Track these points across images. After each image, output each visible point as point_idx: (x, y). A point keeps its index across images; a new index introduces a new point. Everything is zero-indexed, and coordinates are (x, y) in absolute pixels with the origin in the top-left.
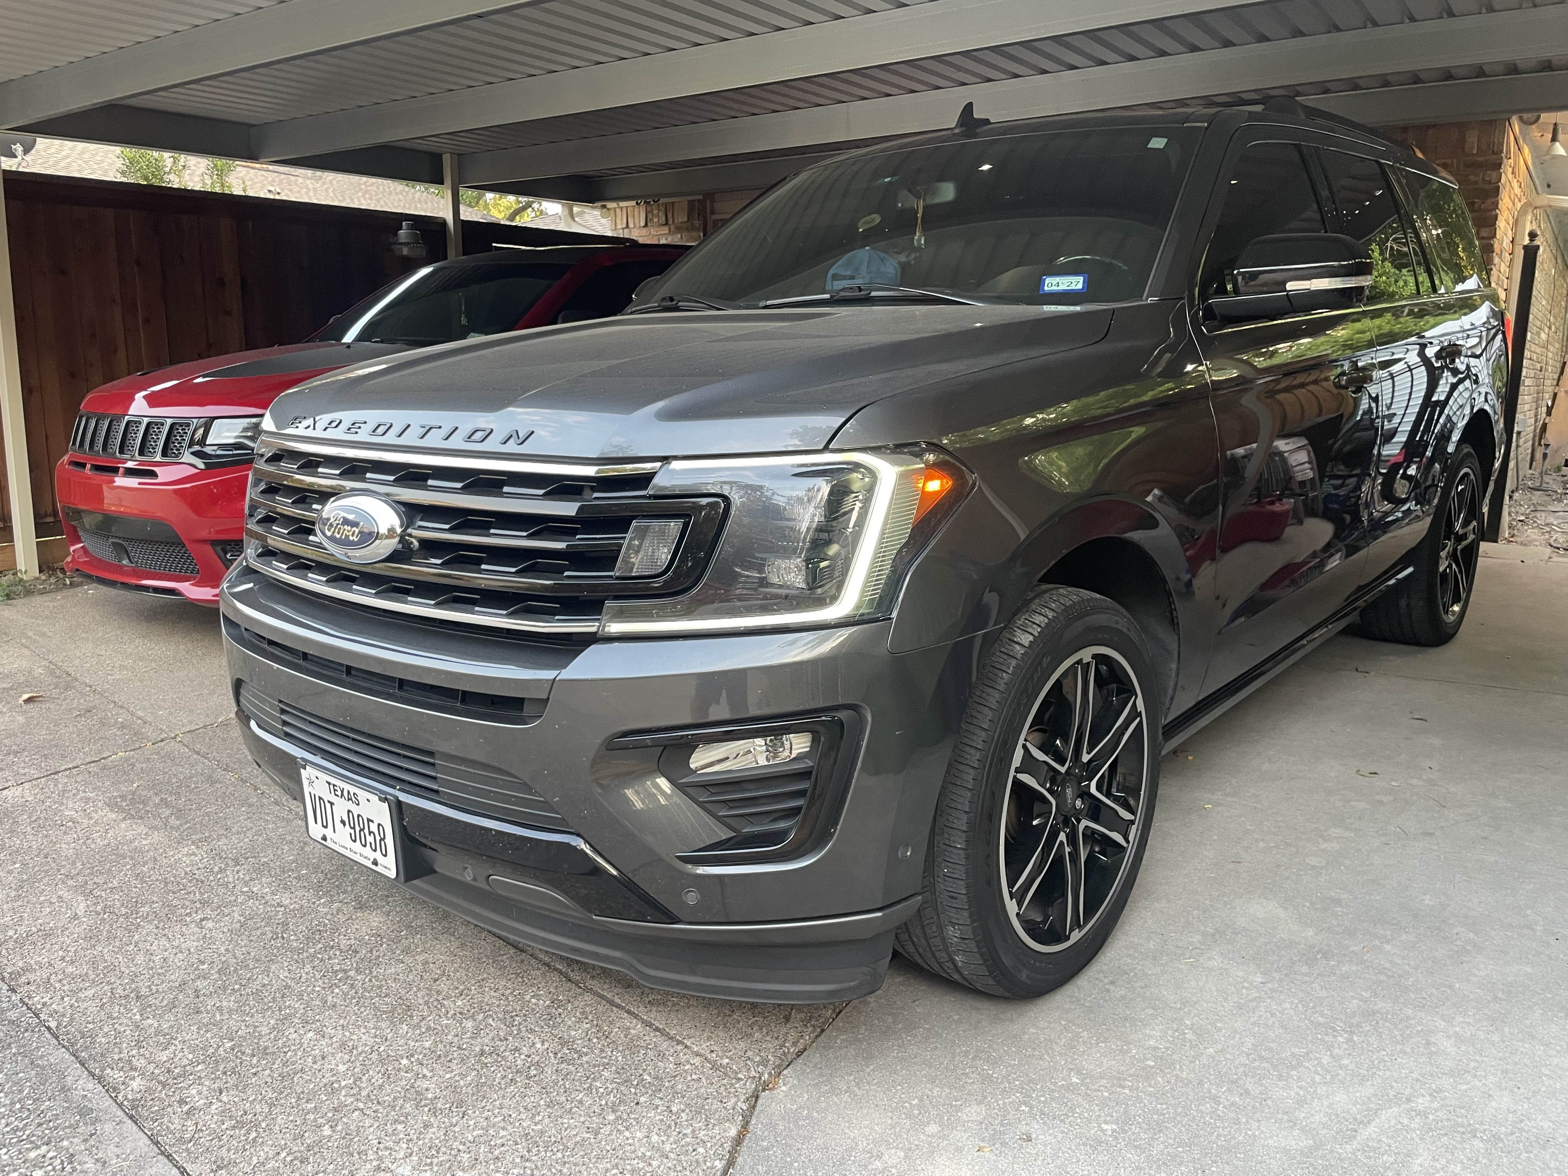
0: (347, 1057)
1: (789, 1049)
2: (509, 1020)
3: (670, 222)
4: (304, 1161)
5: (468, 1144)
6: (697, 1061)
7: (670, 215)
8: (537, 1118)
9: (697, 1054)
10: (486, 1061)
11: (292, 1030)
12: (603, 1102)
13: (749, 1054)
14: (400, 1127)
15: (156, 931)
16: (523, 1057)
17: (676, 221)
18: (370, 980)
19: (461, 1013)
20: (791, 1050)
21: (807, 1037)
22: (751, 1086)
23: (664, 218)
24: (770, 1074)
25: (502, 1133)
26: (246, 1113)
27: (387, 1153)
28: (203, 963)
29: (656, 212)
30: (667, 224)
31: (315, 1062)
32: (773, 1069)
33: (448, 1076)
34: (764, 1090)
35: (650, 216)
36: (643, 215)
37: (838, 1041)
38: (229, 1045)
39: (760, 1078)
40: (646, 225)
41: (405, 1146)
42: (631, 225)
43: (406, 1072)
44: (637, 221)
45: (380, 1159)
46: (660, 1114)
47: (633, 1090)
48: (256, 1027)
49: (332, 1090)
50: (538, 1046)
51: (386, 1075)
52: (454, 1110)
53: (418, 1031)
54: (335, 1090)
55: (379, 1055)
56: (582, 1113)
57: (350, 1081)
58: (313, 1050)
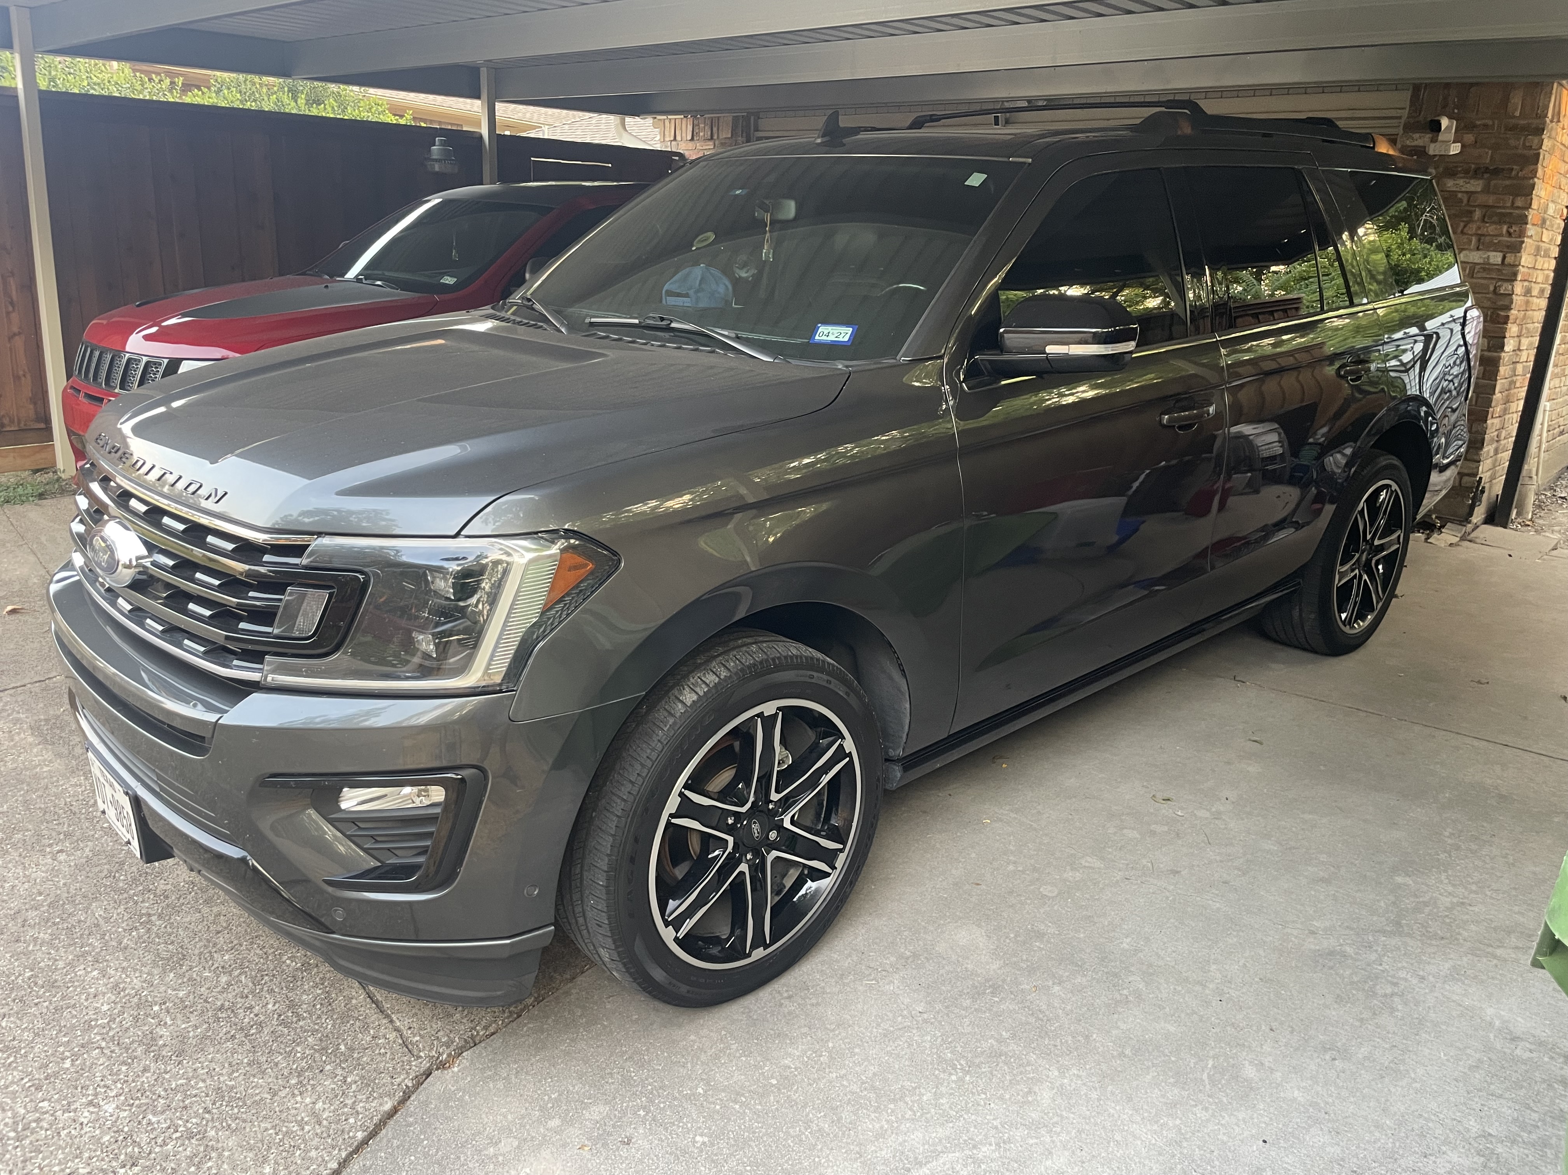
0: (113, 997)
1: (478, 1032)
2: (259, 978)
3: (715, 137)
4: (39, 1088)
5: (169, 1091)
6: (392, 1036)
7: (715, 129)
8: (236, 1074)
9: (397, 1030)
10: (220, 1016)
11: (82, 967)
12: (295, 1067)
13: (440, 1034)
14: (124, 1068)
15: (17, 858)
16: (252, 1015)
17: (721, 137)
18: (165, 927)
19: (223, 967)
20: (481, 1033)
21: (500, 1023)
22: (426, 1065)
23: (709, 133)
24: (449, 1055)
25: (201, 1084)
26: (14, 1039)
27: (103, 1090)
28: (40, 894)
29: (702, 125)
30: (712, 138)
31: (87, 1000)
32: (454, 1050)
33: (183, 1026)
34: (438, 1069)
35: (696, 130)
36: (690, 128)
37: (525, 1029)
38: (28, 975)
39: (438, 1058)
40: (692, 139)
41: (119, 1086)
42: (678, 138)
43: (153, 1018)
44: (684, 135)
45: (96, 1095)
46: (334, 1083)
47: (324, 1058)
48: (56, 960)
49: (88, 1027)
50: (270, 1006)
51: (136, 1019)
52: (173, 1058)
53: (180, 981)
54: (91, 1028)
55: (140, 999)
56: (272, 1074)
57: (106, 1021)
58: (91, 988)
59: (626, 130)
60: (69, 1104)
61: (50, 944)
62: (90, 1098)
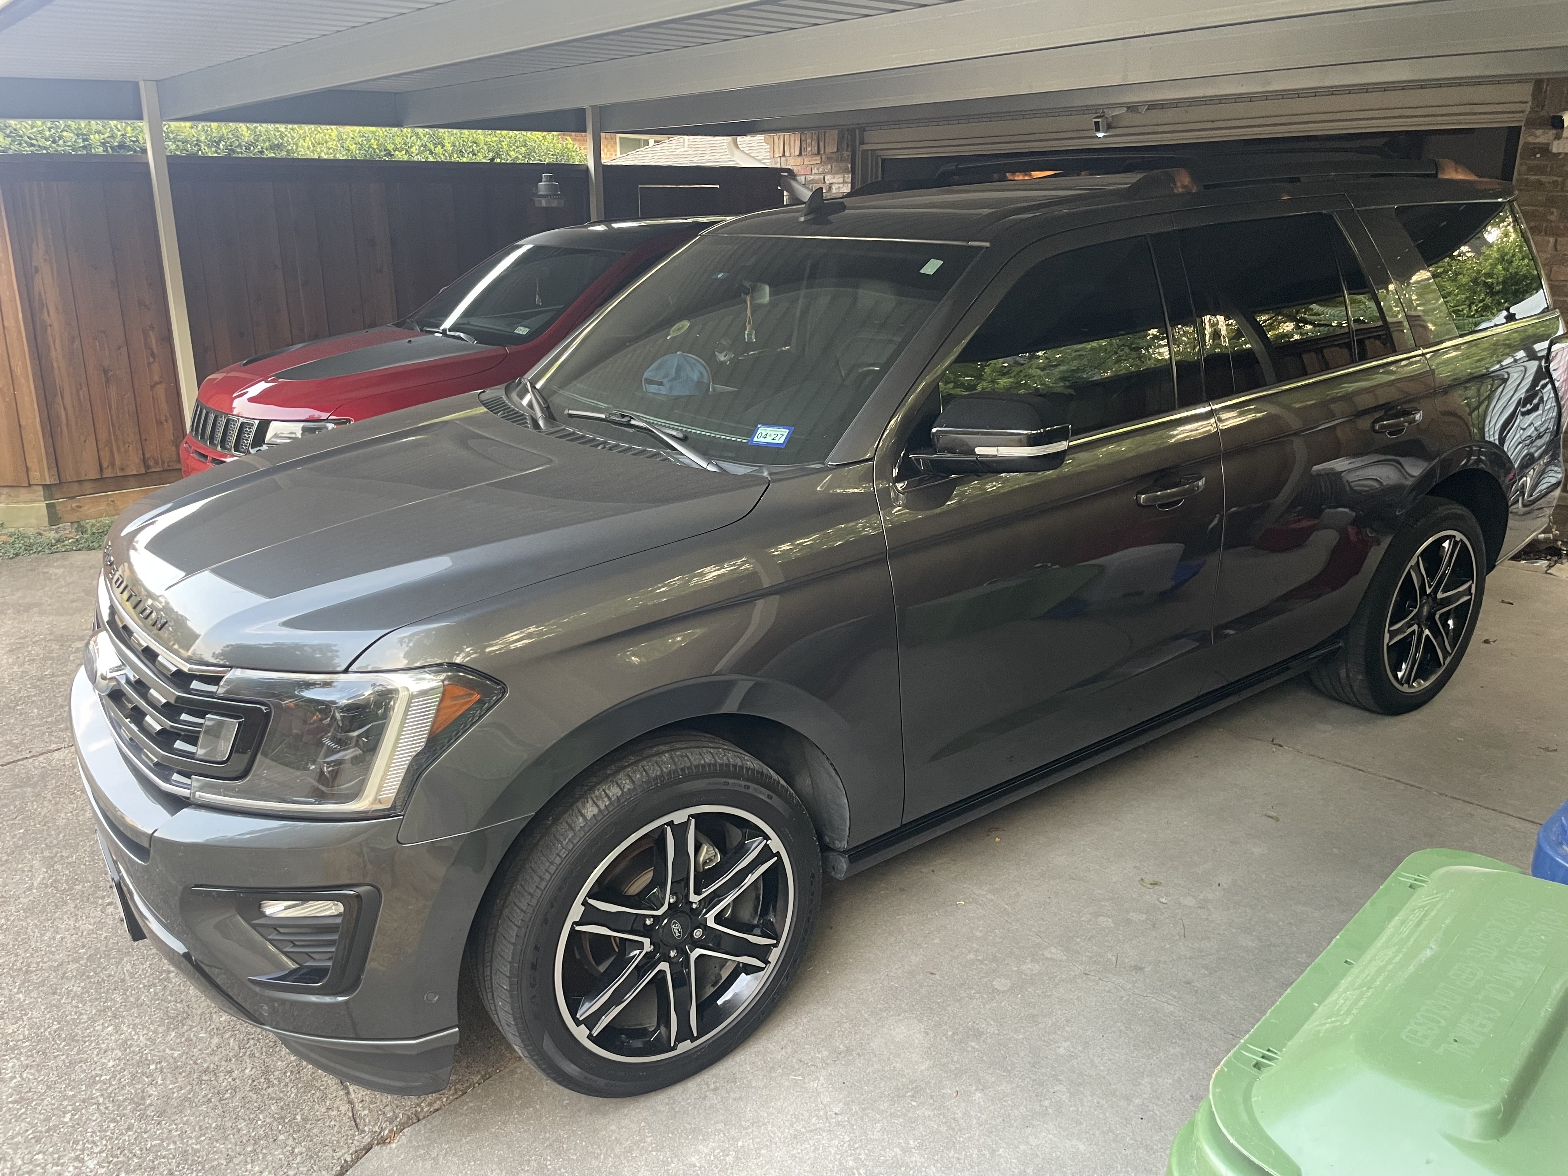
0: (120, 1054)
1: (422, 1109)
2: (245, 1041)
3: (822, 152)
4: (38, 1141)
5: (144, 1151)
6: (343, 1109)
7: (822, 144)
8: (203, 1138)
9: (350, 1102)
10: (204, 1078)
11: (102, 1021)
12: (253, 1134)
13: (388, 1108)
14: (112, 1125)
15: (73, 910)
16: (230, 1080)
17: (827, 151)
18: (179, 985)
19: (217, 1029)
20: (426, 1110)
21: (444, 1100)
22: (367, 1139)
23: (816, 148)
24: (391, 1131)
25: (172, 1146)
26: (30, 1091)
27: (90, 1146)
28: (83, 946)
29: (809, 141)
30: (819, 153)
31: (98, 1055)
32: (397, 1126)
33: (171, 1087)
34: (378, 1144)
35: (804, 146)
36: (798, 143)
37: (465, 1108)
38: (55, 1027)
39: (380, 1133)
40: (800, 154)
41: (104, 1142)
42: (787, 154)
43: (147, 1077)
44: (792, 151)
45: (83, 1150)
46: (283, 1153)
47: (280, 1127)
48: (81, 1014)
49: (92, 1082)
50: (247, 1071)
51: (133, 1076)
52: (155, 1118)
53: (179, 1040)
54: (95, 1082)
55: (141, 1057)
56: (233, 1141)
57: (108, 1078)
58: (103, 1043)
59: (738, 148)
60: (59, 1159)
61: (80, 997)
62: (78, 1153)
